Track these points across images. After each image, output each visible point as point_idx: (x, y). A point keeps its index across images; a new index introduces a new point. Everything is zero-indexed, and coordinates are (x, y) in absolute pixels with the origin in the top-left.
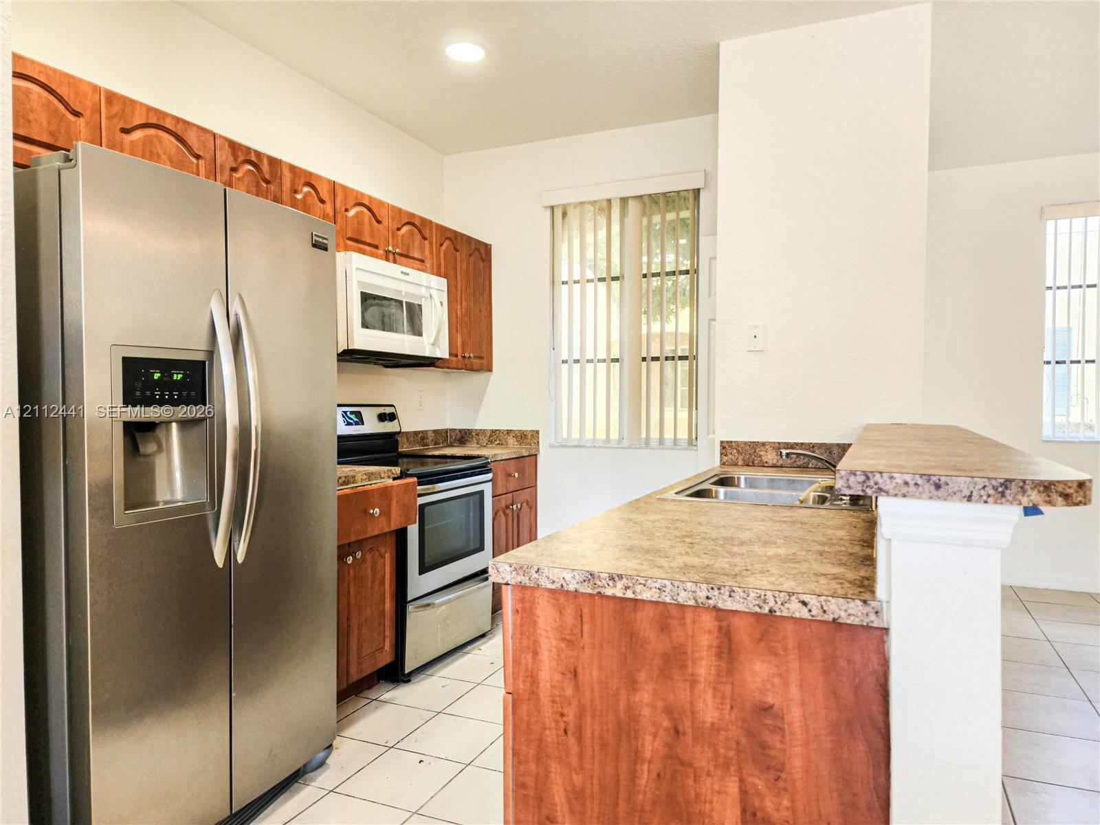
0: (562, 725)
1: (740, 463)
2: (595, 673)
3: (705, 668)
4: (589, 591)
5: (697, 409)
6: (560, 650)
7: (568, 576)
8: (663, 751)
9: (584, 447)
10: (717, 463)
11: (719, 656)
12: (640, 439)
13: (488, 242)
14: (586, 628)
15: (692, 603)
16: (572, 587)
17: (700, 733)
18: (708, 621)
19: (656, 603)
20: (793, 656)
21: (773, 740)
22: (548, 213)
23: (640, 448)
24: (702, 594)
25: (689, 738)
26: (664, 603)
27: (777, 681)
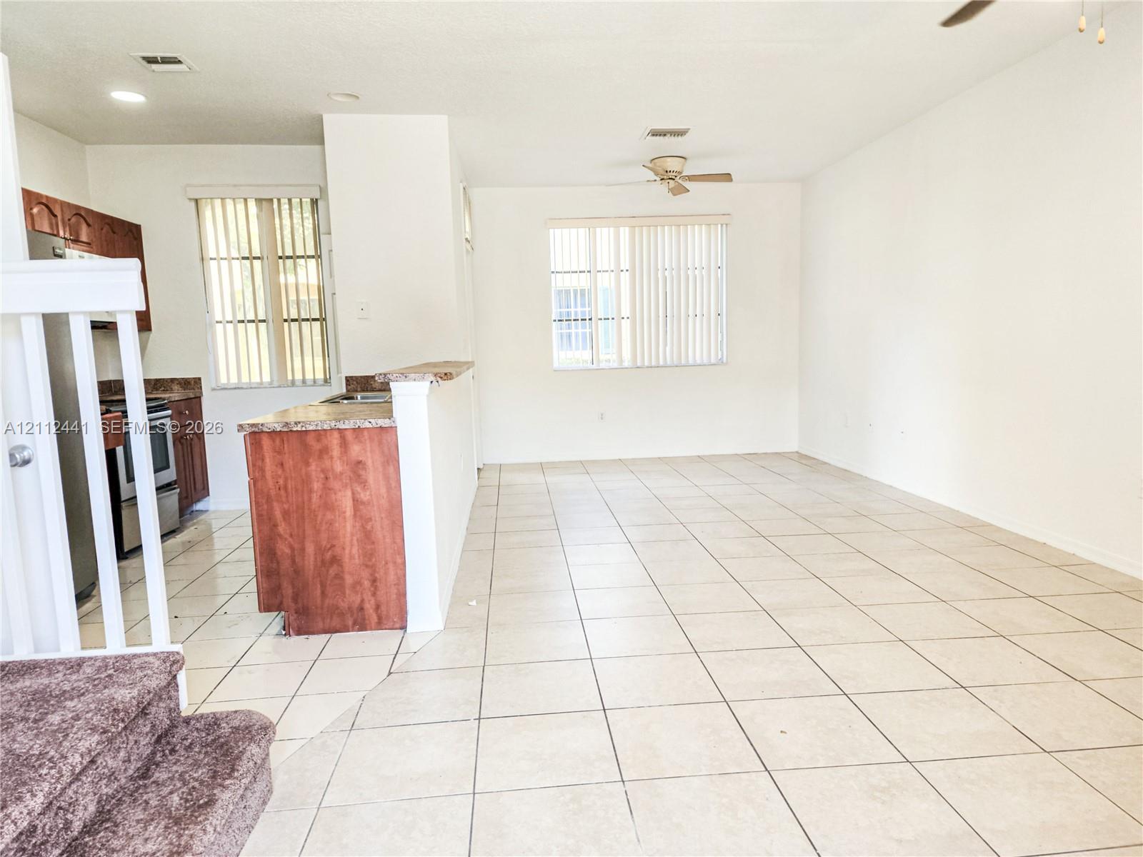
0: (278, 487)
1: (359, 389)
2: (291, 462)
3: (336, 452)
4: (286, 430)
5: (328, 356)
6: (274, 457)
7: (276, 425)
8: (321, 486)
9: (242, 388)
10: (345, 391)
11: (341, 447)
12: (287, 380)
13: (138, 223)
14: (286, 446)
15: (329, 428)
16: (278, 430)
17: (336, 477)
18: (336, 435)
19: (316, 430)
20: (368, 441)
21: (362, 472)
22: (193, 204)
23: (288, 386)
24: (333, 425)
25: (332, 479)
26: (318, 430)
27: (363, 452)
